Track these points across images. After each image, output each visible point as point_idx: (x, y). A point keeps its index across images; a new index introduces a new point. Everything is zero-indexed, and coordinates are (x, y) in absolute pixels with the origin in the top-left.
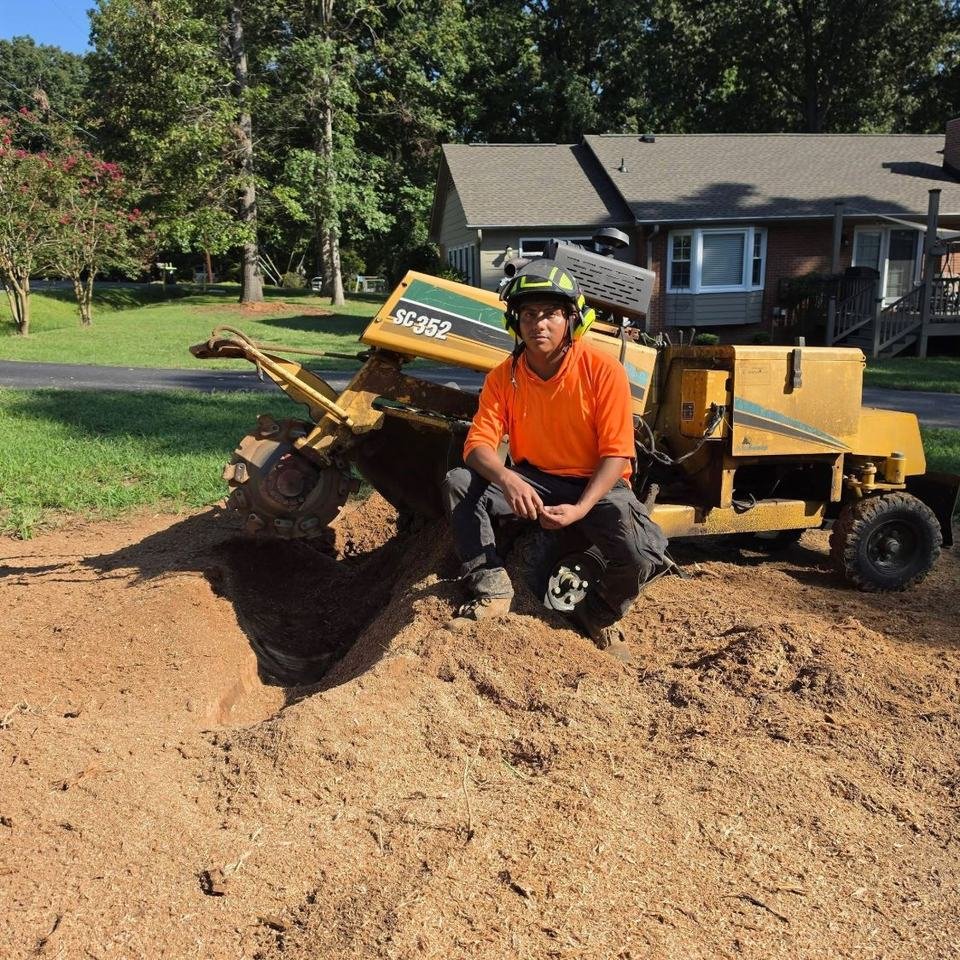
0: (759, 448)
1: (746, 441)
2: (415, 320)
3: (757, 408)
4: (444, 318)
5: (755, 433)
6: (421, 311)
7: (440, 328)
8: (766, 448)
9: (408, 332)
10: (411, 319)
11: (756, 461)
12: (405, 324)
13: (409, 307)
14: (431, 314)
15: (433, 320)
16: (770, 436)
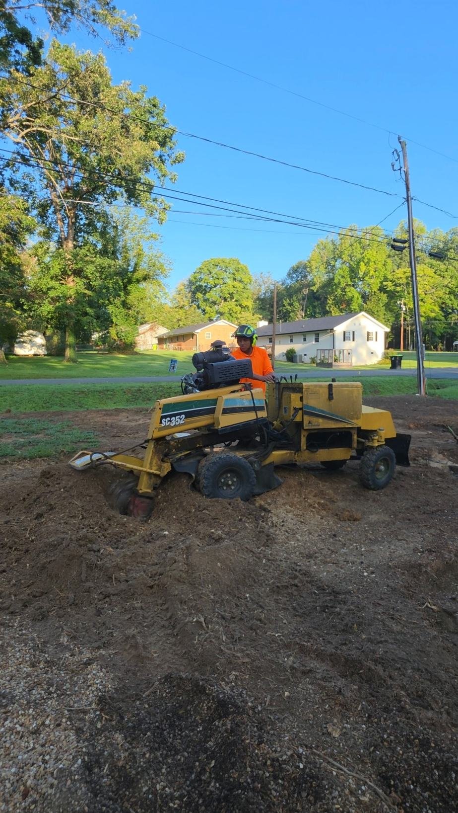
0: (317, 425)
1: (310, 423)
2: (170, 421)
3: (314, 409)
4: (180, 414)
5: (314, 420)
6: (171, 416)
7: (181, 419)
8: (319, 425)
9: (169, 427)
10: (168, 421)
11: (316, 431)
12: (167, 424)
13: (165, 417)
14: (175, 415)
15: (177, 417)
16: (320, 420)
